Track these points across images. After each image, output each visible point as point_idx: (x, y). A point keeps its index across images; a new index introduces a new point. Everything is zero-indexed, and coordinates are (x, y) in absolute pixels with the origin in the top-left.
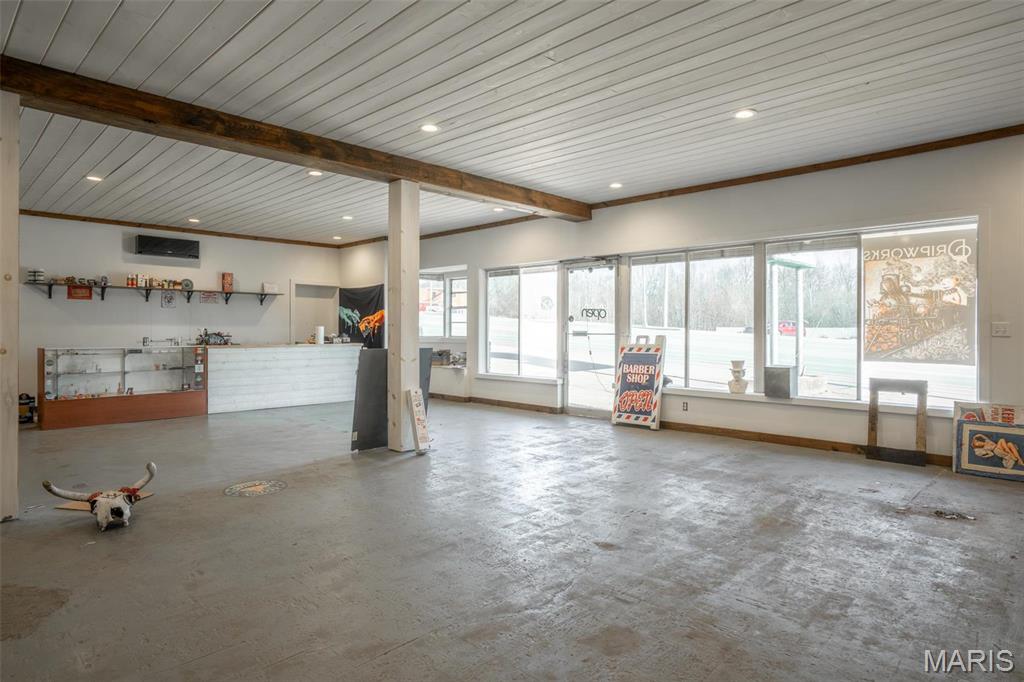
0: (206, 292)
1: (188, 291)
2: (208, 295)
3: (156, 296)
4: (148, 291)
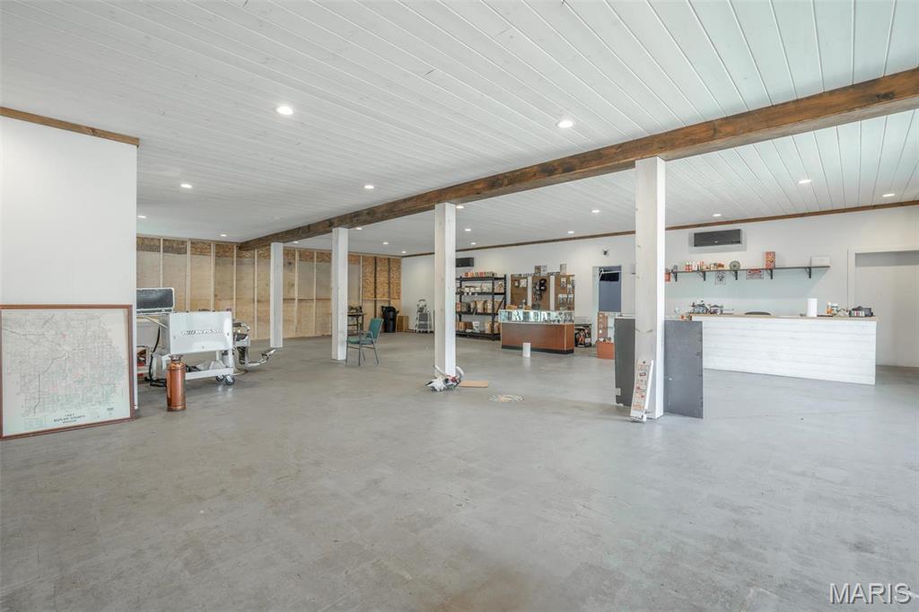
0: (753, 270)
1: (735, 270)
2: (754, 272)
3: (711, 277)
4: (703, 273)
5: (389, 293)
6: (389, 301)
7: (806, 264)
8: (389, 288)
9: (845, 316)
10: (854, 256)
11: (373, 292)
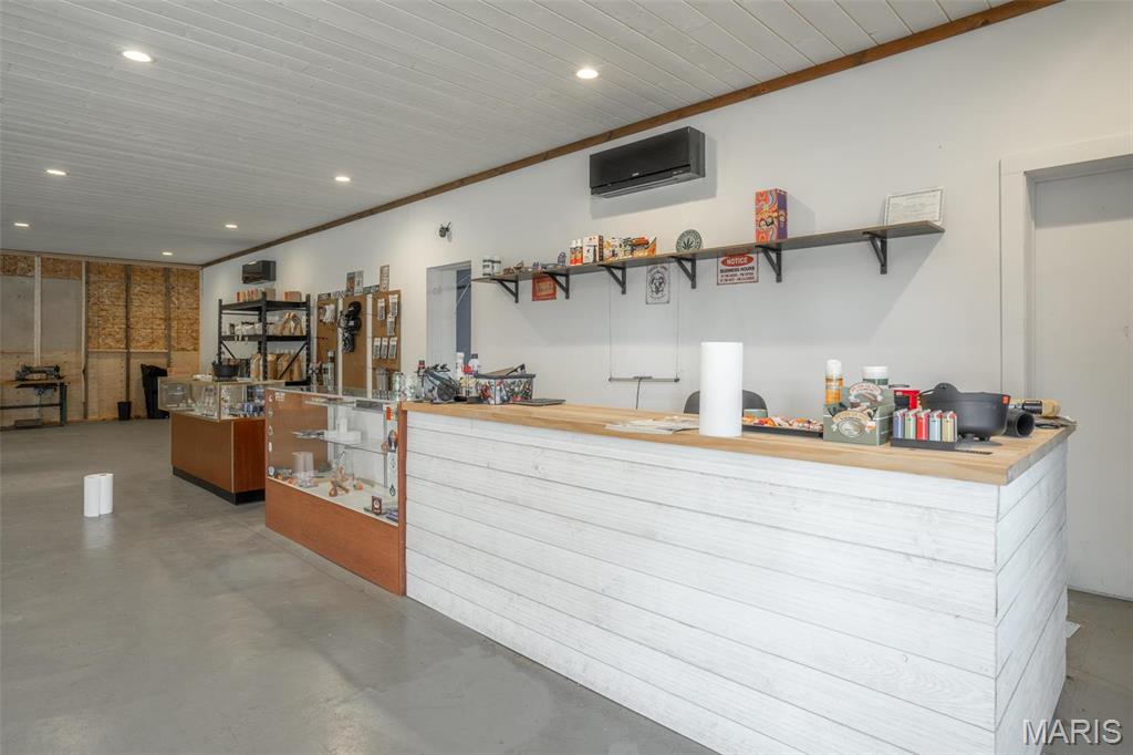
0: (732, 251)
1: (690, 256)
3: (638, 278)
5: (168, 337)
6: (168, 355)
7: (871, 222)
8: (169, 327)
9: (862, 438)
10: (1022, 181)
11: (121, 335)
